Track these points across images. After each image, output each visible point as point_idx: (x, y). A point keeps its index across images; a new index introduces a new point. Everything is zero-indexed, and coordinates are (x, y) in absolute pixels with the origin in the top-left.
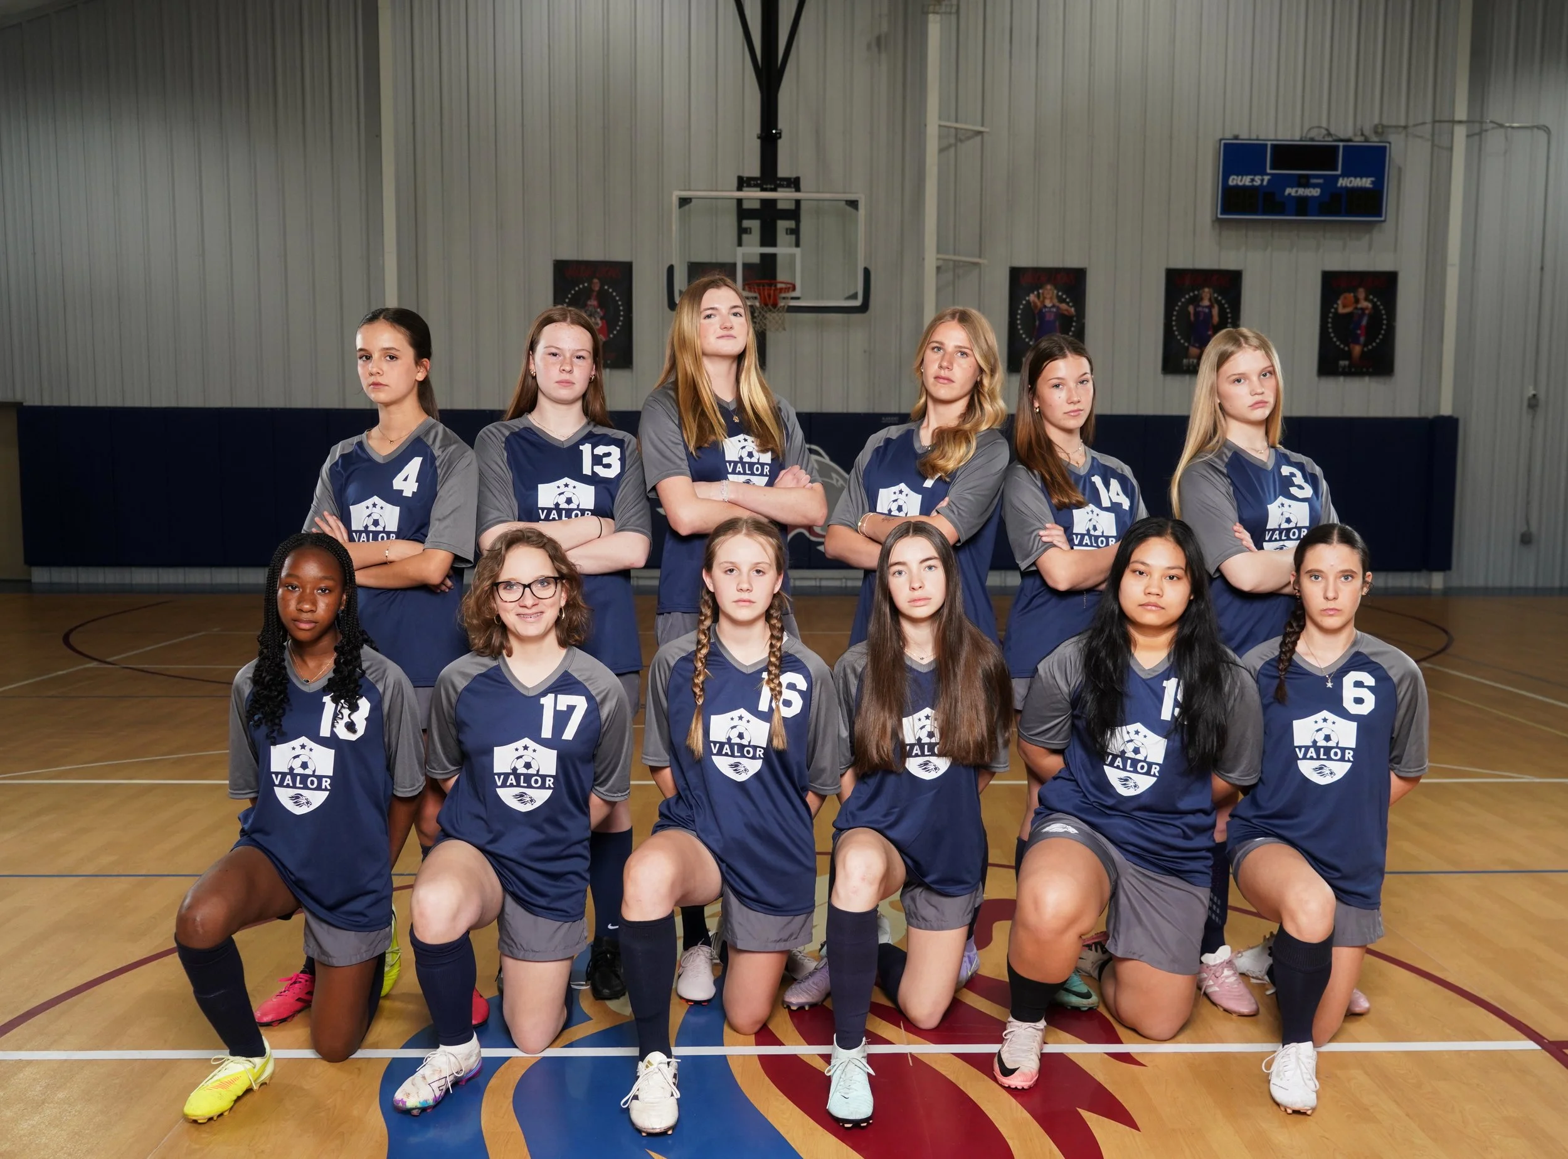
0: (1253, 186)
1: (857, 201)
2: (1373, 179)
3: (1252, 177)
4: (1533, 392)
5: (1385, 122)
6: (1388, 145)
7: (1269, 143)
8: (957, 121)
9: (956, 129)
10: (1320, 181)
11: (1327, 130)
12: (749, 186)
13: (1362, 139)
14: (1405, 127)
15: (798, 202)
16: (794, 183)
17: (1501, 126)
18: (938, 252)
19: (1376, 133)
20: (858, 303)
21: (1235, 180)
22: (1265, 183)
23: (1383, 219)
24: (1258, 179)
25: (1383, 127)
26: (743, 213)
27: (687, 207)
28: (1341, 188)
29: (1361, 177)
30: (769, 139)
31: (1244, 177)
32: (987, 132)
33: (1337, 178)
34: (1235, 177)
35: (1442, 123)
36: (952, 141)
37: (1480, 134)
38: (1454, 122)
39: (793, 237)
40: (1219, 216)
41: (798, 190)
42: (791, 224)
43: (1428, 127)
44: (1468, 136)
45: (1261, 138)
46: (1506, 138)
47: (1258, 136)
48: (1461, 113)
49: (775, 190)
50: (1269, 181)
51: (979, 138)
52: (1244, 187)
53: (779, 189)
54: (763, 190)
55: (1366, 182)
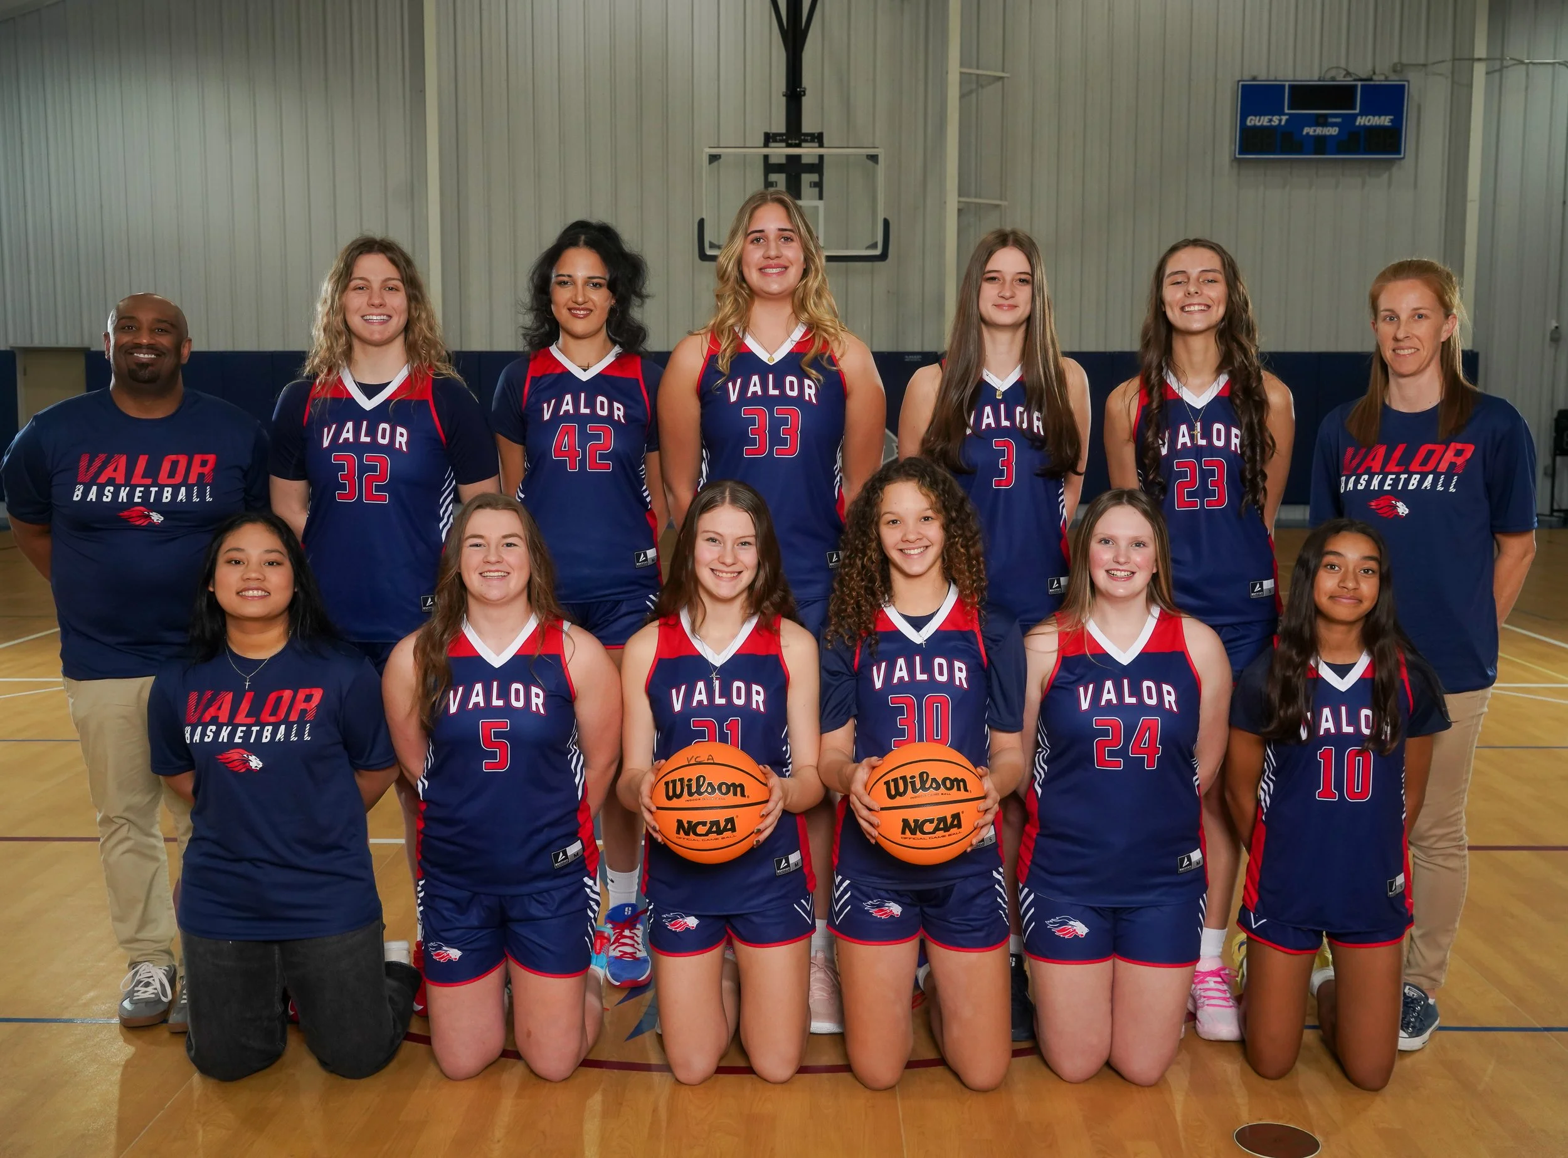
0: (1271, 126)
1: (877, 156)
2: (1392, 117)
3: (1270, 117)
4: (1556, 325)
5: (1405, 61)
6: (1406, 83)
7: (1287, 84)
8: (978, 68)
9: (978, 75)
10: (1339, 120)
11: (1346, 70)
12: (775, 141)
13: (1383, 78)
14: (1425, 65)
15: (821, 157)
16: (818, 139)
17: (1522, 62)
18: (960, 196)
19: (1395, 71)
20: (878, 252)
21: (1252, 121)
22: (1283, 123)
23: (1402, 156)
24: (1276, 120)
25: (1403, 66)
26: (769, 167)
27: (715, 164)
28: (1360, 126)
29: (1380, 115)
30: (794, 94)
31: (1262, 118)
32: (1008, 77)
33: (1355, 116)
34: (1253, 118)
35: (1462, 61)
36: (974, 86)
37: (1501, 70)
38: (1474, 60)
39: (817, 190)
40: (1237, 156)
41: (821, 145)
42: (815, 177)
43: (1449, 65)
44: (1487, 73)
45: (1278, 79)
46: (1527, 74)
47: (1276, 78)
48: (1481, 51)
49: (799, 146)
50: (1287, 121)
51: (1000, 83)
52: (1262, 128)
53: (804, 144)
54: (789, 146)
55: (1385, 121)
